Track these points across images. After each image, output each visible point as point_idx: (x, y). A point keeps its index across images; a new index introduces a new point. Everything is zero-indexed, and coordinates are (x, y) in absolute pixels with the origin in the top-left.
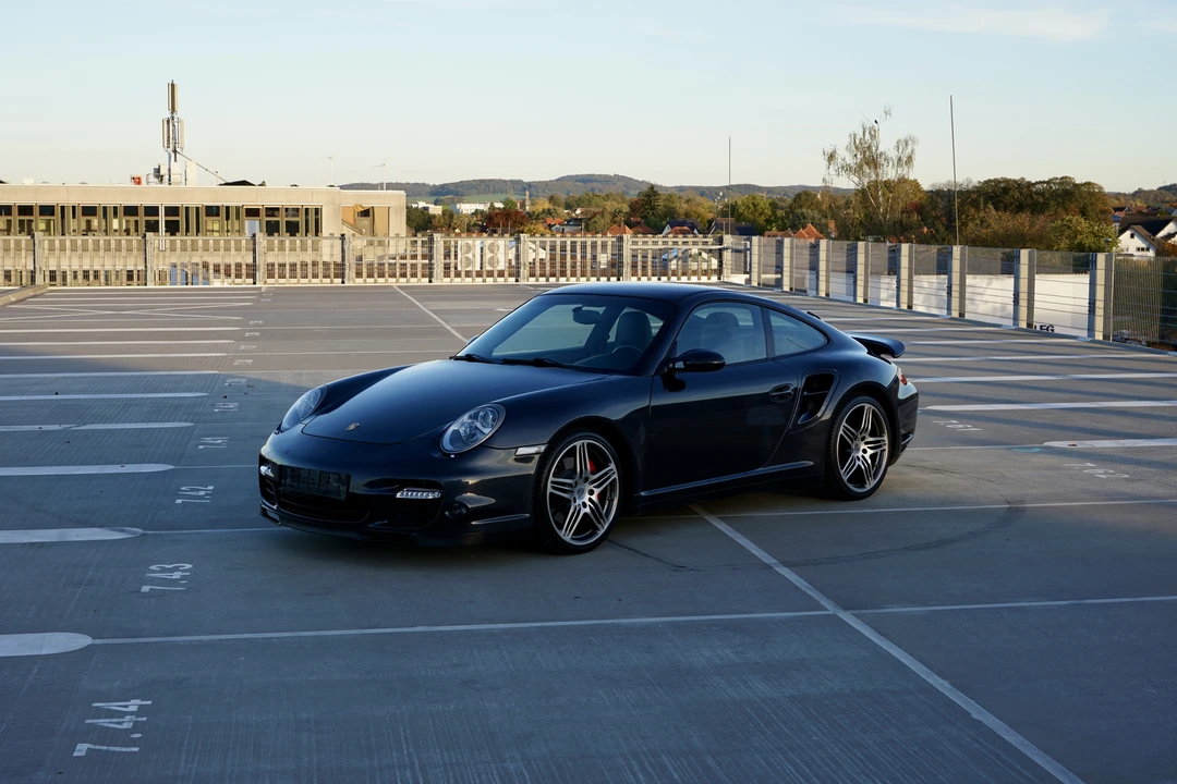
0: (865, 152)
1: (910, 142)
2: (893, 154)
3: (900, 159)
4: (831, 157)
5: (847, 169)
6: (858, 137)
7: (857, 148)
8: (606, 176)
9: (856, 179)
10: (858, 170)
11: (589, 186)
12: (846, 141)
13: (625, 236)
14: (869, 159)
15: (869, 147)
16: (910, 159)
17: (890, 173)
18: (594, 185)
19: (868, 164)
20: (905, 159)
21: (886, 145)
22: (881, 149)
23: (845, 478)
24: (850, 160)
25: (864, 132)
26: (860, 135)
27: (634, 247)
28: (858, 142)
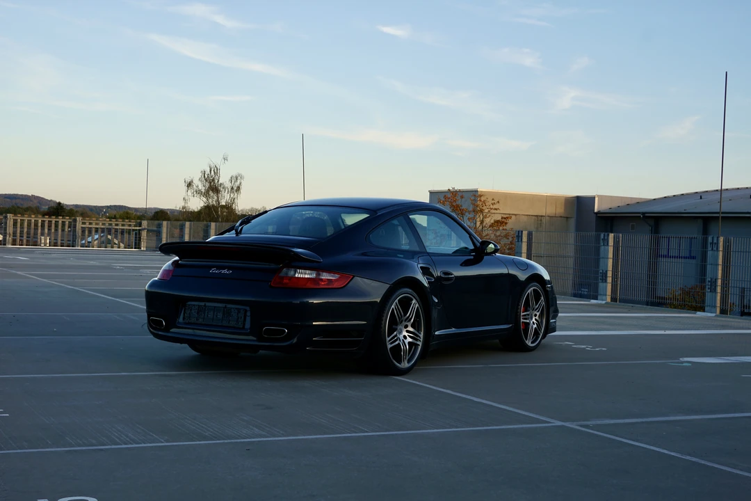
0: (210, 183)
1: (239, 178)
2: (228, 185)
3: (232, 188)
4: (189, 185)
5: (199, 192)
6: (207, 173)
7: (206, 180)
8: (26, 196)
9: (205, 199)
10: (206, 194)
11: (14, 201)
12: (200, 175)
14: (213, 187)
15: (213, 180)
16: (238, 188)
17: (225, 199)
18: (18, 201)
19: (212, 190)
20: (235, 188)
21: (224, 179)
22: (220, 182)
24: (201, 187)
25: (211, 171)
26: (208, 171)
27: (83, 226)
28: (206, 176)
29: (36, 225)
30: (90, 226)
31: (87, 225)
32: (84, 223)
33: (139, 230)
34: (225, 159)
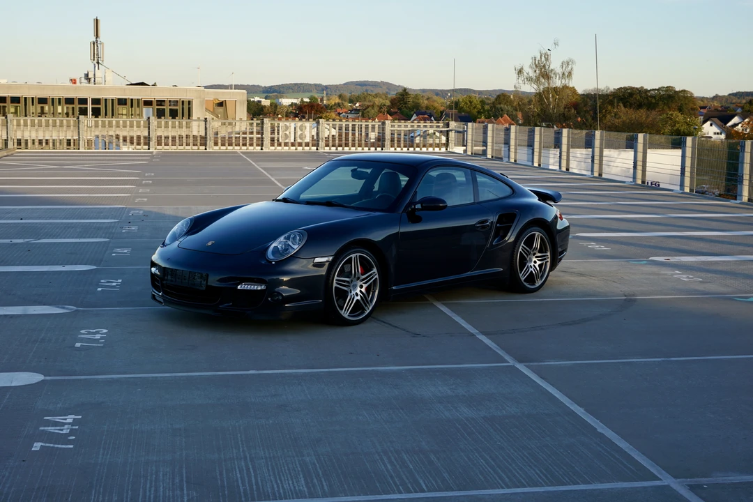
0: (541, 69)
1: (570, 63)
2: (559, 70)
3: (564, 74)
4: (520, 72)
5: (529, 79)
6: (537, 59)
7: (536, 66)
8: (376, 82)
9: (535, 86)
10: (537, 80)
11: (365, 88)
12: (530, 61)
13: (387, 122)
14: (544, 73)
15: (544, 66)
16: (570, 73)
17: (557, 83)
18: (368, 88)
19: (543, 77)
20: (567, 74)
21: (555, 65)
22: (551, 67)
23: (523, 279)
24: (532, 74)
25: (541, 56)
26: (538, 58)
27: (392, 129)
28: (537, 63)
29: (347, 129)
30: (399, 129)
31: (396, 128)
32: (393, 126)
33: (447, 131)
34: (556, 44)
